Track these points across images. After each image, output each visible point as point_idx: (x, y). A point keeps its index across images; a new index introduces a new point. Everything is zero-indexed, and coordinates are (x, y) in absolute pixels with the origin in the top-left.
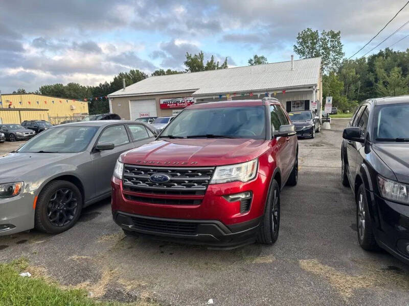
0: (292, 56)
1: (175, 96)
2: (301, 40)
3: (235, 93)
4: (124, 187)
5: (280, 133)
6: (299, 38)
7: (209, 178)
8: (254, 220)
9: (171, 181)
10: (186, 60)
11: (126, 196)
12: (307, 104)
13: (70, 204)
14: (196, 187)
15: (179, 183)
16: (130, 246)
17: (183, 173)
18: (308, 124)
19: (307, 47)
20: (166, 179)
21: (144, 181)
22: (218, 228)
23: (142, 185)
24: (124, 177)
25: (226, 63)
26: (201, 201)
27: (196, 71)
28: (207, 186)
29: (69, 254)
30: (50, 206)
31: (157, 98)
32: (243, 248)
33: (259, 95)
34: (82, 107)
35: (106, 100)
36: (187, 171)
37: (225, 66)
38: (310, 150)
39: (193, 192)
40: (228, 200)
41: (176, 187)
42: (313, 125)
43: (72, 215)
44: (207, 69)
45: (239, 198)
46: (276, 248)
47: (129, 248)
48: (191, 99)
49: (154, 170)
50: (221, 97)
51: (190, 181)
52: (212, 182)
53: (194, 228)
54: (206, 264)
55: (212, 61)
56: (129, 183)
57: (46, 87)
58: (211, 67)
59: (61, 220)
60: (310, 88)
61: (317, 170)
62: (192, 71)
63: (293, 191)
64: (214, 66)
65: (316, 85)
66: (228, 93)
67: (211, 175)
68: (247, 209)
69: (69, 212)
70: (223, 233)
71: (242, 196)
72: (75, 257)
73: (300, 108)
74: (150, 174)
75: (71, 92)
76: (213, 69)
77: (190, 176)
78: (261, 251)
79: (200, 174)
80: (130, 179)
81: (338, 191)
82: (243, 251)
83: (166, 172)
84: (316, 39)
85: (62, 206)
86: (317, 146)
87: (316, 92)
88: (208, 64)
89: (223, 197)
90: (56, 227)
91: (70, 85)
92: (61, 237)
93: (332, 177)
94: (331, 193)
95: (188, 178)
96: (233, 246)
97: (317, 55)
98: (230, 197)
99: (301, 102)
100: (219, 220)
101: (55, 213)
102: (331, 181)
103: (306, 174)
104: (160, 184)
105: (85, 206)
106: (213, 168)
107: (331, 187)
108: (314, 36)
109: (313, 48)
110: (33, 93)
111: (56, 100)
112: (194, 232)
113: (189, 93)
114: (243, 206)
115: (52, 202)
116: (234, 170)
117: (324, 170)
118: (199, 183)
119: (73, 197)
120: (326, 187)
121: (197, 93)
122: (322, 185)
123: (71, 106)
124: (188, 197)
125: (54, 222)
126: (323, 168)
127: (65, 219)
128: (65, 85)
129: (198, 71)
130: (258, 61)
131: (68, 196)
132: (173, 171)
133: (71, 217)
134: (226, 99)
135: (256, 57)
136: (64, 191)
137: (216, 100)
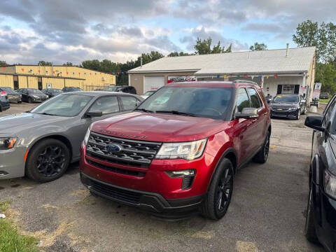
0: (288, 44)
1: (181, 74)
2: (300, 31)
3: (231, 74)
4: (87, 152)
5: (242, 115)
6: (298, 29)
7: (154, 153)
8: (194, 197)
9: (122, 151)
10: (196, 44)
11: (87, 160)
12: (297, 89)
13: (59, 159)
14: (143, 160)
15: (129, 154)
16: (94, 202)
17: (134, 145)
18: (294, 107)
19: (306, 37)
20: (118, 149)
21: (102, 148)
22: (159, 201)
23: (100, 152)
24: (89, 143)
25: (230, 48)
26: (144, 173)
27: (204, 54)
28: (151, 160)
29: (44, 203)
30: (41, 159)
31: (166, 75)
32: (182, 221)
33: (253, 77)
34: (111, 79)
35: (127, 75)
36: (137, 144)
37: (229, 51)
38: (290, 130)
39: (139, 165)
40: (170, 176)
41: (126, 157)
42: (299, 108)
43: (60, 168)
44: (213, 52)
45: (182, 174)
46: (220, 225)
47: (93, 204)
48: (193, 77)
49: (111, 140)
50: (218, 77)
51: (138, 154)
52: (157, 157)
53: (137, 197)
54: (150, 230)
55: (218, 46)
56: (90, 149)
57: (87, 62)
58: (216, 51)
59: (49, 172)
60: (300, 74)
61: (291, 150)
62: (200, 54)
63: (259, 169)
64: (220, 50)
65: (306, 72)
66: (225, 74)
67: (158, 150)
68: (190, 185)
69: (57, 166)
70: (162, 205)
71: (187, 173)
72: (47, 206)
73: (290, 92)
74: (107, 143)
75: (105, 67)
76: (219, 52)
77: (139, 149)
78: (204, 226)
79: (148, 148)
80: (92, 145)
81: (303, 173)
82: (188, 223)
83: (119, 142)
84: (315, 30)
85: (50, 160)
86: (299, 127)
87: (306, 78)
88: (215, 48)
89: (165, 172)
90: (44, 177)
91: (104, 61)
92: (46, 186)
93: (302, 159)
94: (296, 174)
95: (137, 151)
96: (174, 218)
97: (315, 44)
98: (174, 173)
99: (292, 86)
100: (160, 194)
101: (44, 165)
102: (299, 163)
103: (278, 153)
104: (113, 154)
105: (72, 162)
106: (160, 144)
107: (298, 169)
108: (313, 27)
109: (311, 38)
110: (77, 66)
111: (93, 72)
112: (137, 201)
113: (192, 72)
114: (186, 182)
115: (42, 156)
116: (180, 147)
117: (297, 151)
118: (146, 156)
119: (61, 153)
120: (293, 168)
121: (199, 72)
122: (289, 166)
123: (103, 78)
124: (134, 168)
125: (42, 172)
126: (297, 149)
127: (52, 172)
128: (101, 61)
129: (206, 53)
130: (259, 47)
131: (57, 152)
132: (126, 143)
133: (59, 170)
134: (223, 79)
135: (256, 44)
136: (53, 148)
137: (215, 79)
